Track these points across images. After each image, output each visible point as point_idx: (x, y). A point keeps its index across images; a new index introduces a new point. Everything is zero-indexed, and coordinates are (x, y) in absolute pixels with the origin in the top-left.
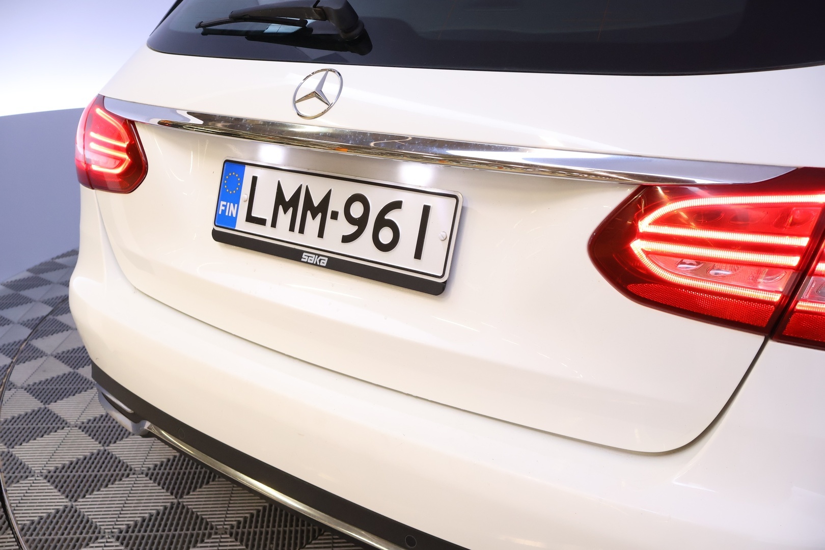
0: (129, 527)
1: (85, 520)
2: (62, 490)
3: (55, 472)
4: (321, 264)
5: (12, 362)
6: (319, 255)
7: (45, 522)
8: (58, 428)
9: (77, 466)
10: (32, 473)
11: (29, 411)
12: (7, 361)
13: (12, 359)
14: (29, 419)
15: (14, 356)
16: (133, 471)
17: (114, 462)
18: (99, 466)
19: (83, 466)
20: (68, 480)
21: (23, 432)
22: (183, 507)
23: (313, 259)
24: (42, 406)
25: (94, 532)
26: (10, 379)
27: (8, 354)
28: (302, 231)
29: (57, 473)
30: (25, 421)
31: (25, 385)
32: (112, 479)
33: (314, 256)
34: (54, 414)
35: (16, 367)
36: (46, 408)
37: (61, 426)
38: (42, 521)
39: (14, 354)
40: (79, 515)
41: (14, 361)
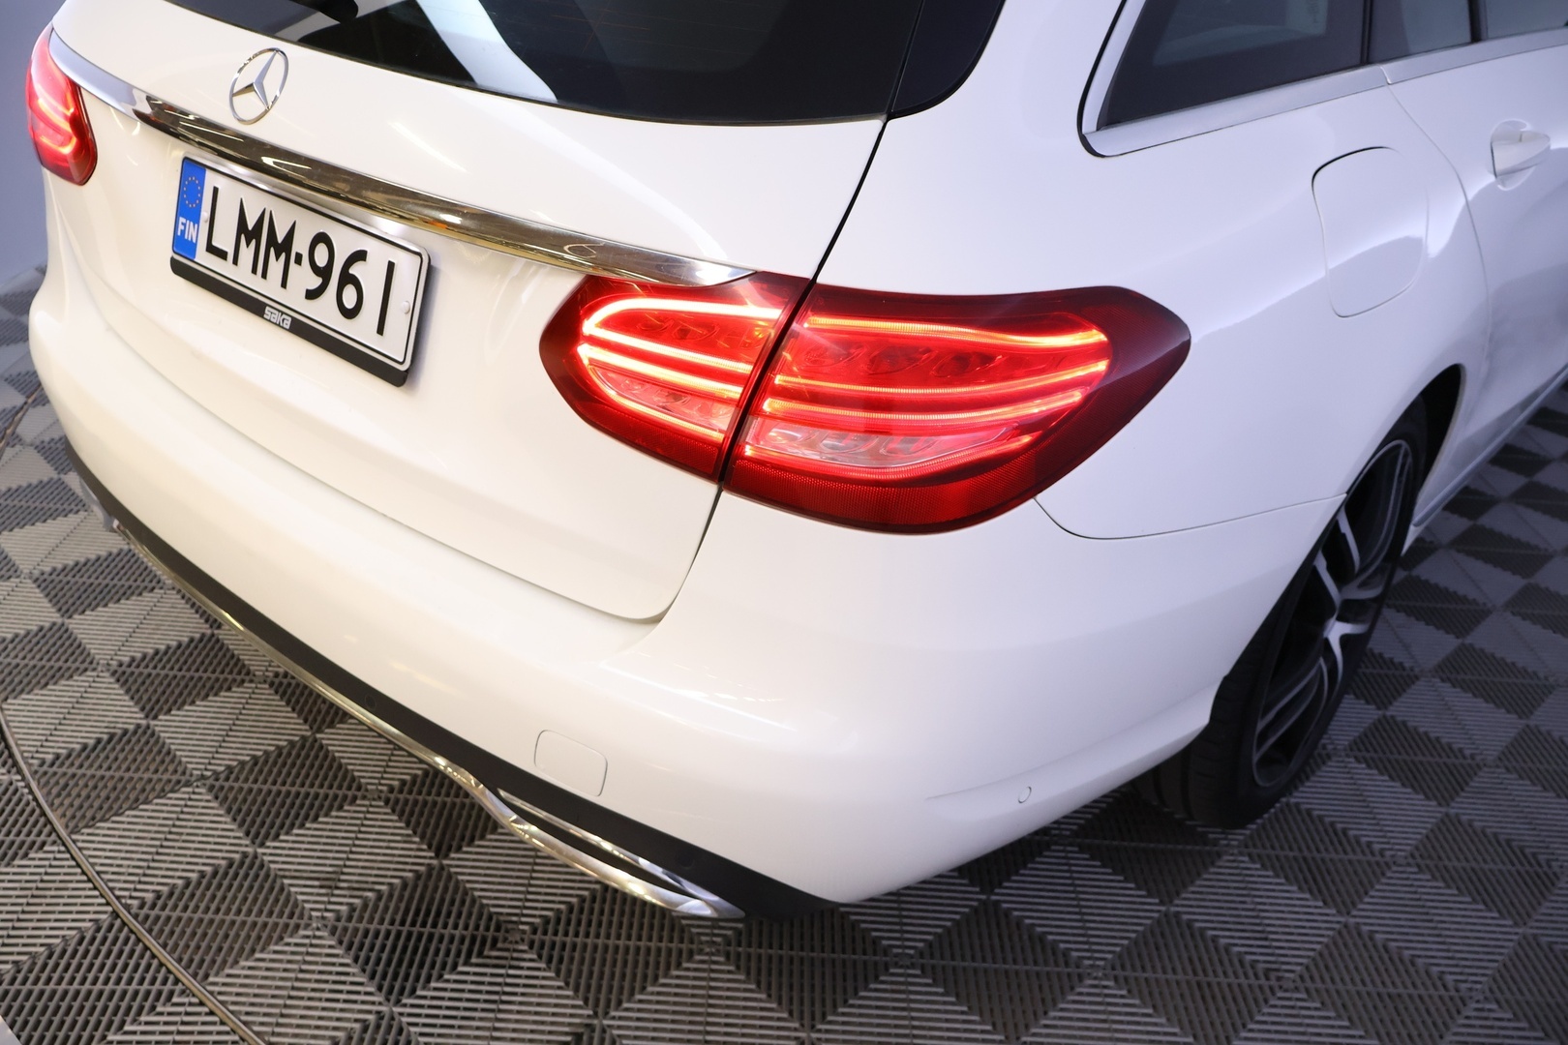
0: (133, 659)
1: (75, 645)
2: (55, 600)
3: (51, 574)
4: (285, 326)
5: (26, 403)
6: (283, 313)
7: (21, 641)
8: (71, 511)
9: (84, 569)
10: (18, 573)
11: (35, 482)
12: (18, 399)
13: (28, 397)
14: (32, 494)
15: (32, 394)
16: (161, 585)
17: (139, 567)
18: (115, 572)
19: (92, 569)
20: (67, 587)
21: (19, 512)
22: (218, 640)
23: (276, 317)
24: (55, 475)
25: (83, 662)
26: (19, 430)
27: (23, 389)
28: (264, 276)
29: (53, 576)
30: (26, 496)
31: (38, 442)
32: (129, 592)
33: (277, 312)
34: (70, 490)
35: (31, 410)
36: (60, 479)
37: (75, 509)
38: (17, 640)
39: (32, 389)
40: (69, 637)
41: (30, 401)
